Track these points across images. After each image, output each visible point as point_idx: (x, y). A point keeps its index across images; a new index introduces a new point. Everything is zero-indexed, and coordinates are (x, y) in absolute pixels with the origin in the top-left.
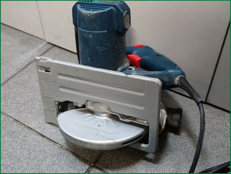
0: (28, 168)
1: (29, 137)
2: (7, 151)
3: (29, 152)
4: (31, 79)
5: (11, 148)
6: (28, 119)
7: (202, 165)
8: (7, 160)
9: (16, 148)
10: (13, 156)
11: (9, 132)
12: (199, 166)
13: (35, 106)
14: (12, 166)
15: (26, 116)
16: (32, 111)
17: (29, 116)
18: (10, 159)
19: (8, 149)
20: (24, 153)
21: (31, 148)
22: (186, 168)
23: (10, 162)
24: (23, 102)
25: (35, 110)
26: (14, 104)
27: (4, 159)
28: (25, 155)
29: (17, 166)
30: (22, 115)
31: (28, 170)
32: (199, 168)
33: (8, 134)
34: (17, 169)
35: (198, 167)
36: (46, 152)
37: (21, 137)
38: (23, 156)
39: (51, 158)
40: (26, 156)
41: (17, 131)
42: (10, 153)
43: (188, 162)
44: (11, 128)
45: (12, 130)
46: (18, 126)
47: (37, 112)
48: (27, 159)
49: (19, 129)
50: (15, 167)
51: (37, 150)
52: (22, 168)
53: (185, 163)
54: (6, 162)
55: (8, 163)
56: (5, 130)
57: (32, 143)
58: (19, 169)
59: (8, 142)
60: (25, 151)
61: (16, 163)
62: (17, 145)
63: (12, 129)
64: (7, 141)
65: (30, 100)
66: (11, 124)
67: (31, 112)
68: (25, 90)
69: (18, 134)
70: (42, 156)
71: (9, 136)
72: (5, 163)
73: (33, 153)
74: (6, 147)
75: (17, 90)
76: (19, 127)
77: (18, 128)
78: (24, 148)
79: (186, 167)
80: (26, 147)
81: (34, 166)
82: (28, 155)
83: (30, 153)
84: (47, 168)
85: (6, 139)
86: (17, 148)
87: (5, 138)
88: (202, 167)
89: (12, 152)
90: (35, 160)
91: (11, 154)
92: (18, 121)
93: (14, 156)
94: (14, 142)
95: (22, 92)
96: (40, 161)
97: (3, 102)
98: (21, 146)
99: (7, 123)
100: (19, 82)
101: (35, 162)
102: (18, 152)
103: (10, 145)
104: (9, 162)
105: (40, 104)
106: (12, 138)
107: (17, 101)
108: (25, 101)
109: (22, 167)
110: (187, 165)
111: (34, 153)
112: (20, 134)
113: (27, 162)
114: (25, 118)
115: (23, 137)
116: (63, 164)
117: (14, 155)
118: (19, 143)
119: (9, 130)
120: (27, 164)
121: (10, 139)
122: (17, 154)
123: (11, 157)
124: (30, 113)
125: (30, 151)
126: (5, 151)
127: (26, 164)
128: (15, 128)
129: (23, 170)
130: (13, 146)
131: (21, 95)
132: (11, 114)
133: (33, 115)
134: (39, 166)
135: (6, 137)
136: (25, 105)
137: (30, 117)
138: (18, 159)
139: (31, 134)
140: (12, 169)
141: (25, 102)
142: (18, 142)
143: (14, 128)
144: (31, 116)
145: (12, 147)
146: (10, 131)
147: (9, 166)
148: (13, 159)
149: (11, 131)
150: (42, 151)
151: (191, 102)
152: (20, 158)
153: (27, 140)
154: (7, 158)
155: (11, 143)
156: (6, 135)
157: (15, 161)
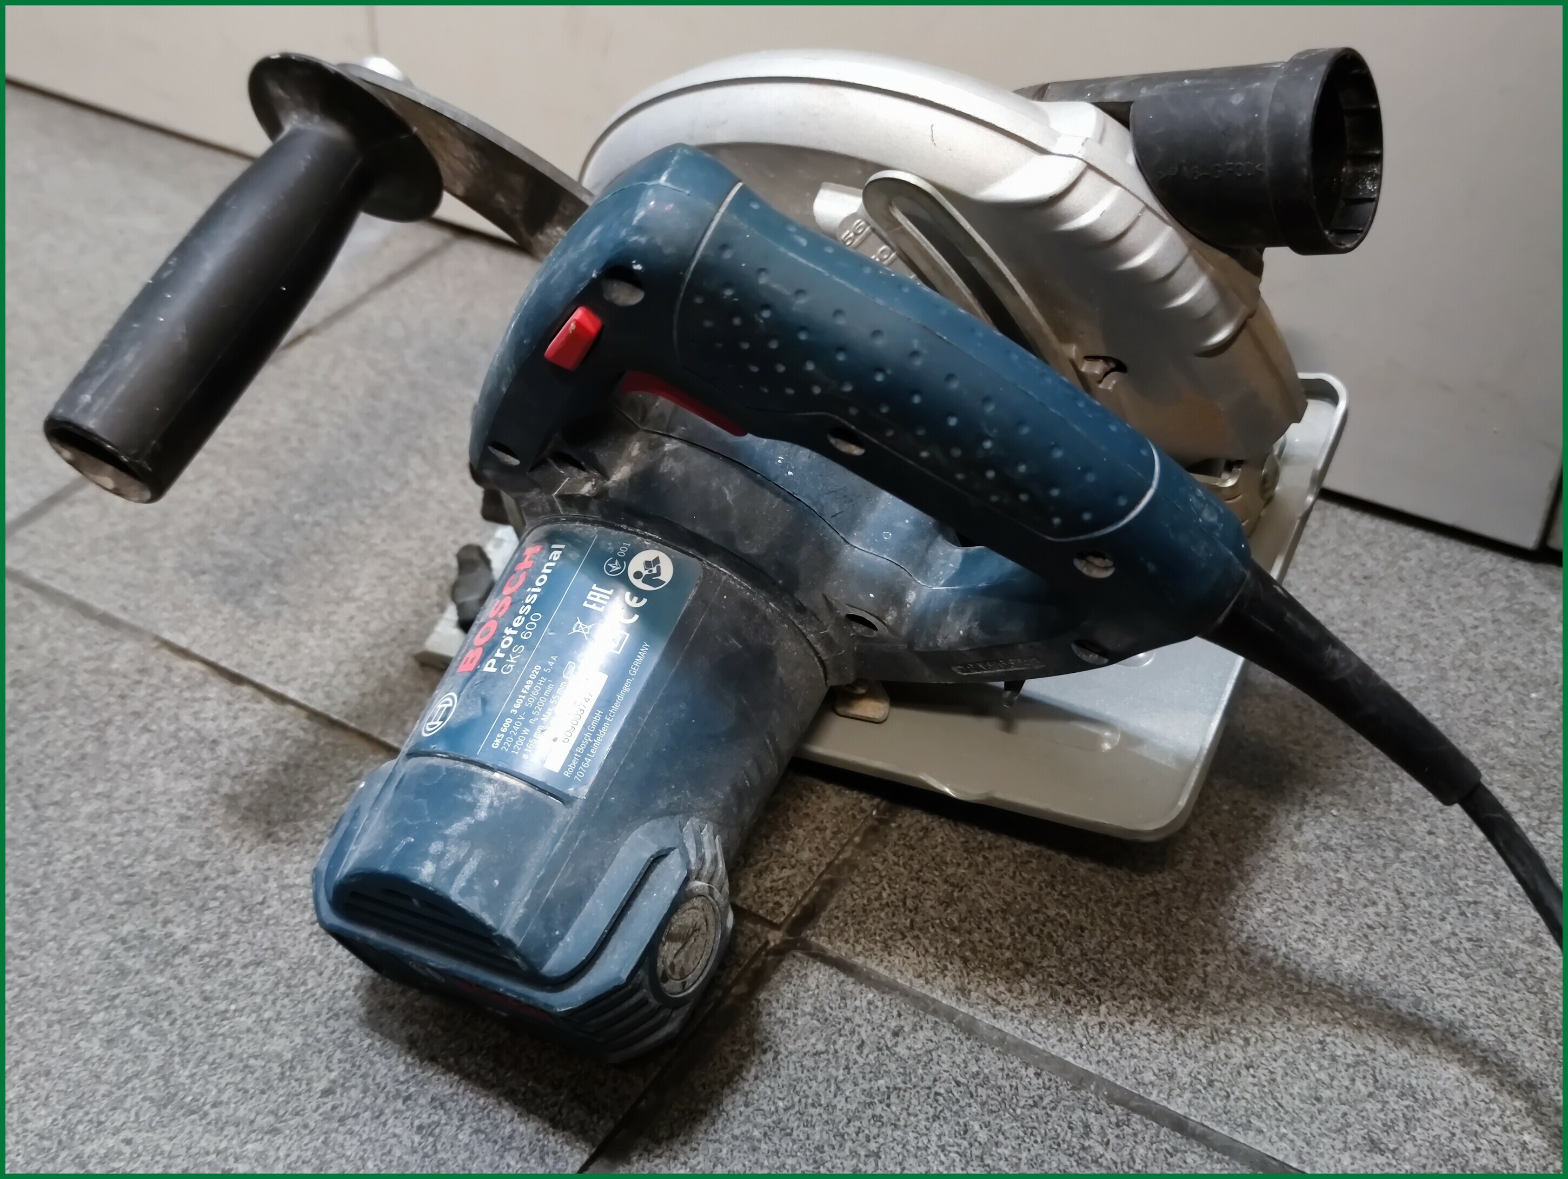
1: (322, 768)
2: (164, 858)
4: (316, 425)
5: (192, 840)
6: (305, 664)
8: (170, 912)
10: (211, 885)
11: (173, 743)
13: (349, 582)
14: (204, 947)
15: (294, 646)
16: (334, 618)
17: (311, 643)
18: (191, 905)
19: (173, 846)
22: (1449, 950)
23: (193, 923)
24: (269, 561)
25: (350, 608)
26: (204, 572)
27: (147, 903)
28: (298, 881)
29: (243, 946)
30: (260, 642)
31: (321, 974)
33: (168, 752)
34: (245, 967)
35: (1540, 945)
38: (283, 888)
41: (230, 737)
42: (191, 867)
43: (1463, 914)
45: (198, 732)
46: (237, 706)
47: (367, 623)
49: (246, 722)
50: (230, 956)
52: (280, 963)
53: (1443, 919)
54: (166, 922)
55: (180, 933)
56: (146, 729)
58: (261, 970)
59: (170, 801)
61: (234, 928)
63: (198, 725)
64: (163, 799)
65: (317, 552)
66: (187, 694)
67: (328, 624)
68: (277, 493)
71: (178, 765)
72: (156, 932)
74: (159, 831)
75: (220, 493)
76: (245, 709)
77: (236, 718)
79: (1453, 944)
85: (158, 782)
87: (151, 776)
89: (201, 865)
91: (197, 876)
92: (237, 679)
93: (218, 888)
95: (256, 501)
97: (126, 563)
99: (158, 689)
100: (230, 445)
102: (246, 864)
103: (188, 818)
104: (185, 923)
105: (385, 572)
106: (198, 777)
107: (225, 554)
108: (282, 555)
109: (283, 954)
110: (1455, 934)
114: (282, 657)
117: (220, 881)
119: (172, 728)
121: (185, 786)
122: (240, 875)
123: (197, 891)
124: (317, 628)
126: (150, 858)
127: (304, 935)
128: (213, 719)
129: (287, 974)
131: (251, 521)
132: (183, 631)
133: (340, 640)
135: (156, 771)
136: (278, 577)
137: (317, 652)
138: (248, 908)
139: (334, 754)
140: (206, 966)
141: (278, 563)
143: (211, 715)
144: (328, 642)
145: (197, 833)
146: (181, 734)
147: (185, 949)
148: (216, 904)
149: (192, 734)
151: (1438, 555)
152: (260, 898)
153: (308, 791)
154: (169, 903)
155: (189, 809)
156: (153, 758)
157: (228, 921)
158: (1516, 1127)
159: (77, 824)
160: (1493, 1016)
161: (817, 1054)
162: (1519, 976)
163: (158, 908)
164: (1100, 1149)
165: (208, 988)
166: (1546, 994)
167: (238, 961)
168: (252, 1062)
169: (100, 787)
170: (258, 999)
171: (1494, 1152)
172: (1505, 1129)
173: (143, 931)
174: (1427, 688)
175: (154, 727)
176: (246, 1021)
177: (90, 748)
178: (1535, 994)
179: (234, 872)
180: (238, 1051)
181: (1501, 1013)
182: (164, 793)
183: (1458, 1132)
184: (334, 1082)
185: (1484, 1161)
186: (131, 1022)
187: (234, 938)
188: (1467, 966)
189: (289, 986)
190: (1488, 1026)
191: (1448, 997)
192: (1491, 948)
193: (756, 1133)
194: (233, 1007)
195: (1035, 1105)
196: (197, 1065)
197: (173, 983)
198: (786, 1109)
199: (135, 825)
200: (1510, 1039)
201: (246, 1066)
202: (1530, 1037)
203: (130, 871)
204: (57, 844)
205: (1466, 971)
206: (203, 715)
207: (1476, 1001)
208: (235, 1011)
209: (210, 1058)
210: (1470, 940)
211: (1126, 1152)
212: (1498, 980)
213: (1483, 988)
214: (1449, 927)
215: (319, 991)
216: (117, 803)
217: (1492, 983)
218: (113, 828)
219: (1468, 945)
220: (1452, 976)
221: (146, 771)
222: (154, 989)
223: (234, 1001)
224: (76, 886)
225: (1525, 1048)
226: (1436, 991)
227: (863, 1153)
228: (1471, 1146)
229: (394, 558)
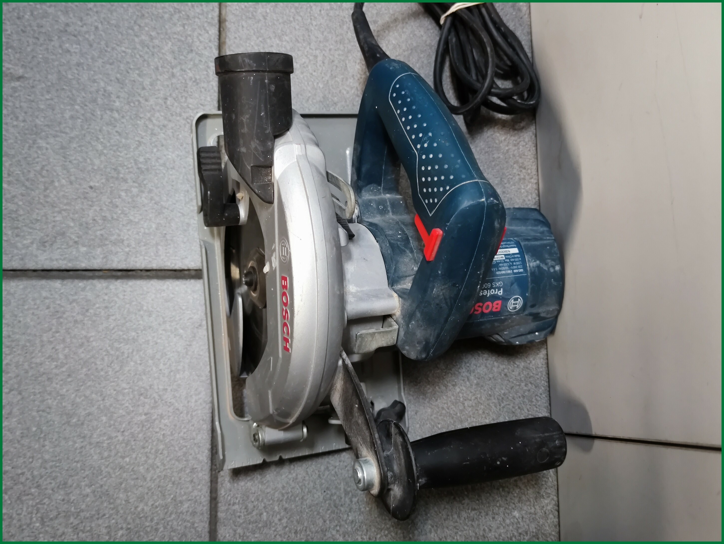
0: (132, 150)
1: (201, 91)
2: (140, 76)
3: (166, 122)
5: (151, 78)
7: (355, 500)
8: (122, 95)
9: (157, 88)
10: (138, 98)
11: (183, 39)
12: (350, 494)
14: (116, 115)
16: (268, 41)
19: (145, 74)
20: (157, 114)
21: (178, 118)
23: (123, 104)
27: (121, 86)
28: (154, 121)
29: (123, 126)
30: (243, 27)
31: (127, 154)
32: (343, 495)
34: (117, 132)
35: (345, 494)
36: (186, 157)
37: (190, 75)
38: (150, 119)
39: (181, 178)
40: (154, 125)
41: (197, 53)
42: (141, 87)
43: (346, 467)
44: (196, 34)
48: (149, 132)
49: (206, 53)
50: (118, 125)
51: (180, 136)
52: (123, 140)
53: (340, 461)
54: (118, 97)
55: (117, 104)
56: (183, 26)
57: (190, 111)
58: (118, 137)
59: (161, 58)
60: (163, 114)
61: (127, 118)
62: (166, 83)
63: (195, 40)
66: (206, 25)
69: (192, 63)
70: (173, 155)
71: (176, 48)
72: (113, 97)
73: (169, 132)
74: (149, 65)
76: (211, 48)
77: (205, 48)
78: (168, 102)
79: (331, 468)
80: (172, 106)
81: (141, 159)
82: (159, 127)
83: (164, 126)
84: (154, 189)
85: (166, 48)
86: (159, 90)
87: (167, 44)
88: (351, 501)
89: (144, 89)
90: (155, 150)
91: (139, 91)
93: (139, 101)
94: (168, 72)
96: (161, 161)
98: (168, 94)
99: (202, 14)
101: (152, 152)
102: (152, 101)
103: (158, 70)
104: (121, 102)
106: (175, 59)
109: (126, 138)
110: (335, 467)
111: (171, 134)
112: (195, 65)
113: (142, 138)
114: (241, 39)
115: (191, 79)
116: (182, 213)
117: (141, 100)
118: (172, 84)
119: (189, 33)
120: (138, 141)
121: (169, 57)
122: (147, 103)
123: (134, 96)
124: (260, 39)
125: (170, 121)
126: (137, 72)
127: (137, 139)
128: (201, 42)
130: (159, 77)
134: (147, 169)
135: (170, 44)
138: (137, 116)
140: (110, 121)
142: (174, 81)
143: (202, 40)
145: (154, 78)
146: (189, 38)
147: (113, 110)
148: (132, 104)
149: (191, 41)
150: (185, 145)
151: (537, 395)
152: (142, 115)
153: (190, 95)
154: (125, 92)
155: (162, 67)
156: (174, 38)
157: (129, 114)
158: (267, 510)
159: (136, 40)
160: (307, 490)
161: (181, 308)
162: (329, 492)
163: (121, 90)
164: (193, 401)
165: (104, 128)
166: (325, 502)
167: (117, 129)
168: (88, 160)
169: (153, 34)
170: (108, 144)
171: (254, 507)
172: (264, 507)
173: (112, 93)
174: (453, 418)
175: (186, 27)
176: (100, 147)
177: (167, 16)
178: (324, 499)
179: (146, 100)
180: (90, 153)
181: (309, 492)
182: (163, 54)
183: (256, 494)
184: (95, 186)
185: (249, 505)
186: (82, 117)
187: (124, 120)
188: (324, 475)
189: (117, 149)
190: (302, 489)
191: (307, 474)
192: (336, 480)
193: (145, 308)
194: (102, 140)
195: (198, 376)
196: (79, 146)
197: (100, 117)
198: (157, 311)
199: (146, 57)
200: (301, 497)
201: (86, 160)
202: (305, 503)
203: (129, 71)
204: (126, 41)
205: (321, 476)
206: (200, 38)
207: (311, 483)
208: (102, 142)
209: (83, 148)
210: (336, 472)
211: (196, 408)
212: (323, 486)
213: (317, 483)
214: (338, 464)
215: (121, 159)
216: (151, 44)
217: (321, 485)
218: (141, 51)
219: (333, 472)
220: (317, 472)
221: (167, 41)
222: (95, 114)
223: (104, 138)
224: (115, 61)
225: (299, 503)
226: (308, 470)
227: (155, 339)
228: (253, 500)
229: (309, 36)
